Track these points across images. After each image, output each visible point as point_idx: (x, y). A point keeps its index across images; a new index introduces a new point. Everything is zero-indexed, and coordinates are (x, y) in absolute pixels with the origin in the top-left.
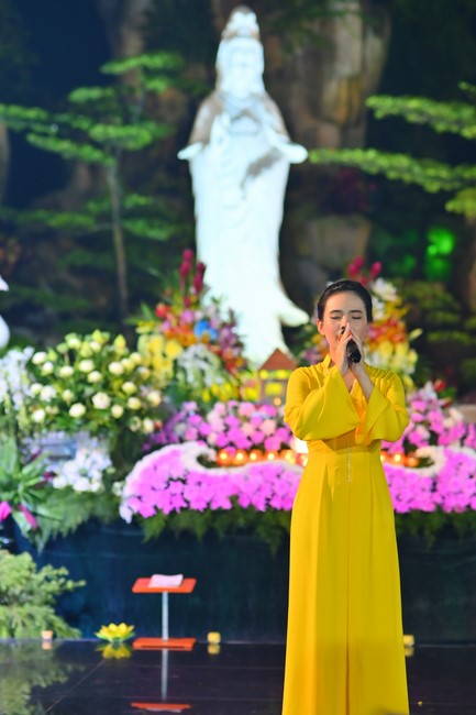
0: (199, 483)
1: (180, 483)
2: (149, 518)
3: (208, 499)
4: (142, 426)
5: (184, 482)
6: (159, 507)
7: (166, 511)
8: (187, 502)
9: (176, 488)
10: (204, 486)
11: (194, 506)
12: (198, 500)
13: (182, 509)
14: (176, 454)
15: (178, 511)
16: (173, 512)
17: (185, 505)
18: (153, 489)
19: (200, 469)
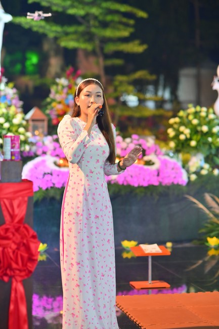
0: (58, 175)
1: (50, 175)
2: (36, 192)
3: (62, 182)
4: (25, 149)
5: (51, 174)
6: (41, 186)
7: (44, 189)
8: (54, 184)
9: (48, 178)
10: (60, 176)
11: (57, 186)
12: (59, 183)
13: (51, 187)
14: (44, 161)
15: (49, 188)
16: (47, 189)
17: (52, 185)
18: (37, 178)
19: (57, 168)
